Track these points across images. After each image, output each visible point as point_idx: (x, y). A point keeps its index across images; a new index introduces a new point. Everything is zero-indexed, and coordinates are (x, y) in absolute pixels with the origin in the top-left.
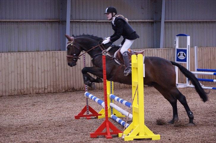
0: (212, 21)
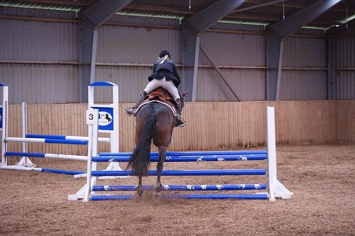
0: (44, 62)
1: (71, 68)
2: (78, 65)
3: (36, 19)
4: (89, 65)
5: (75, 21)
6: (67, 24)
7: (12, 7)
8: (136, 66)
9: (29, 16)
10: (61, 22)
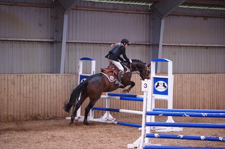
1: (144, 47)
2: (149, 45)
3: (119, 11)
4: (158, 45)
5: (149, 13)
6: (142, 14)
7: (101, 2)
8: (195, 46)
9: (114, 9)
10: (138, 13)
